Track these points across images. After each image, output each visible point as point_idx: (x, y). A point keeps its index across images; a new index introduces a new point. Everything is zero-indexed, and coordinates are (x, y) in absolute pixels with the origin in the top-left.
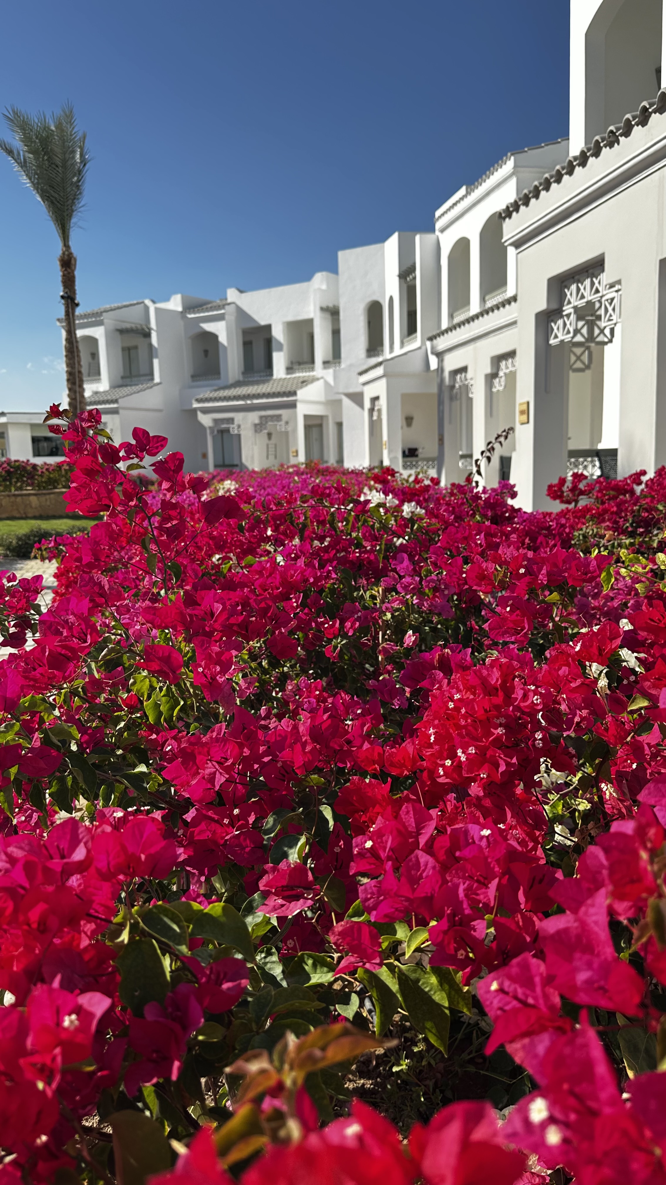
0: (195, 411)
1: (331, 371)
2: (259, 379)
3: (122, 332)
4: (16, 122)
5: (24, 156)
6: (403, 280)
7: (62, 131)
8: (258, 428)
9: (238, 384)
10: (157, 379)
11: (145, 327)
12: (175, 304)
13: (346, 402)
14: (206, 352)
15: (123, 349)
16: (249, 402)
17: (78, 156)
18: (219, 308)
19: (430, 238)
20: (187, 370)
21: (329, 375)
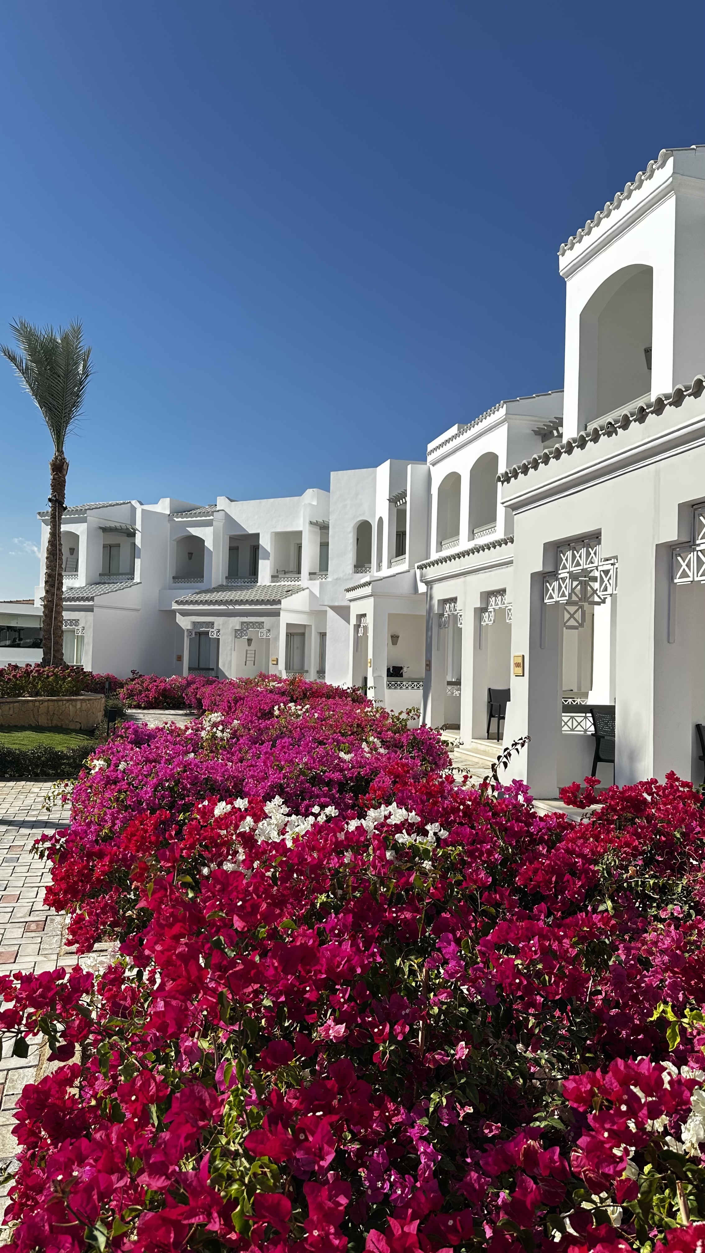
0: (174, 612)
1: (317, 582)
2: (243, 584)
3: (105, 530)
4: (22, 332)
5: (26, 364)
6: (393, 504)
7: (68, 343)
8: (238, 633)
9: (220, 588)
10: (137, 579)
11: (129, 527)
12: (163, 507)
13: (331, 613)
14: (190, 555)
15: (105, 546)
16: (231, 607)
17: (81, 368)
18: (207, 514)
19: (421, 468)
20: (169, 571)
21: (315, 586)
